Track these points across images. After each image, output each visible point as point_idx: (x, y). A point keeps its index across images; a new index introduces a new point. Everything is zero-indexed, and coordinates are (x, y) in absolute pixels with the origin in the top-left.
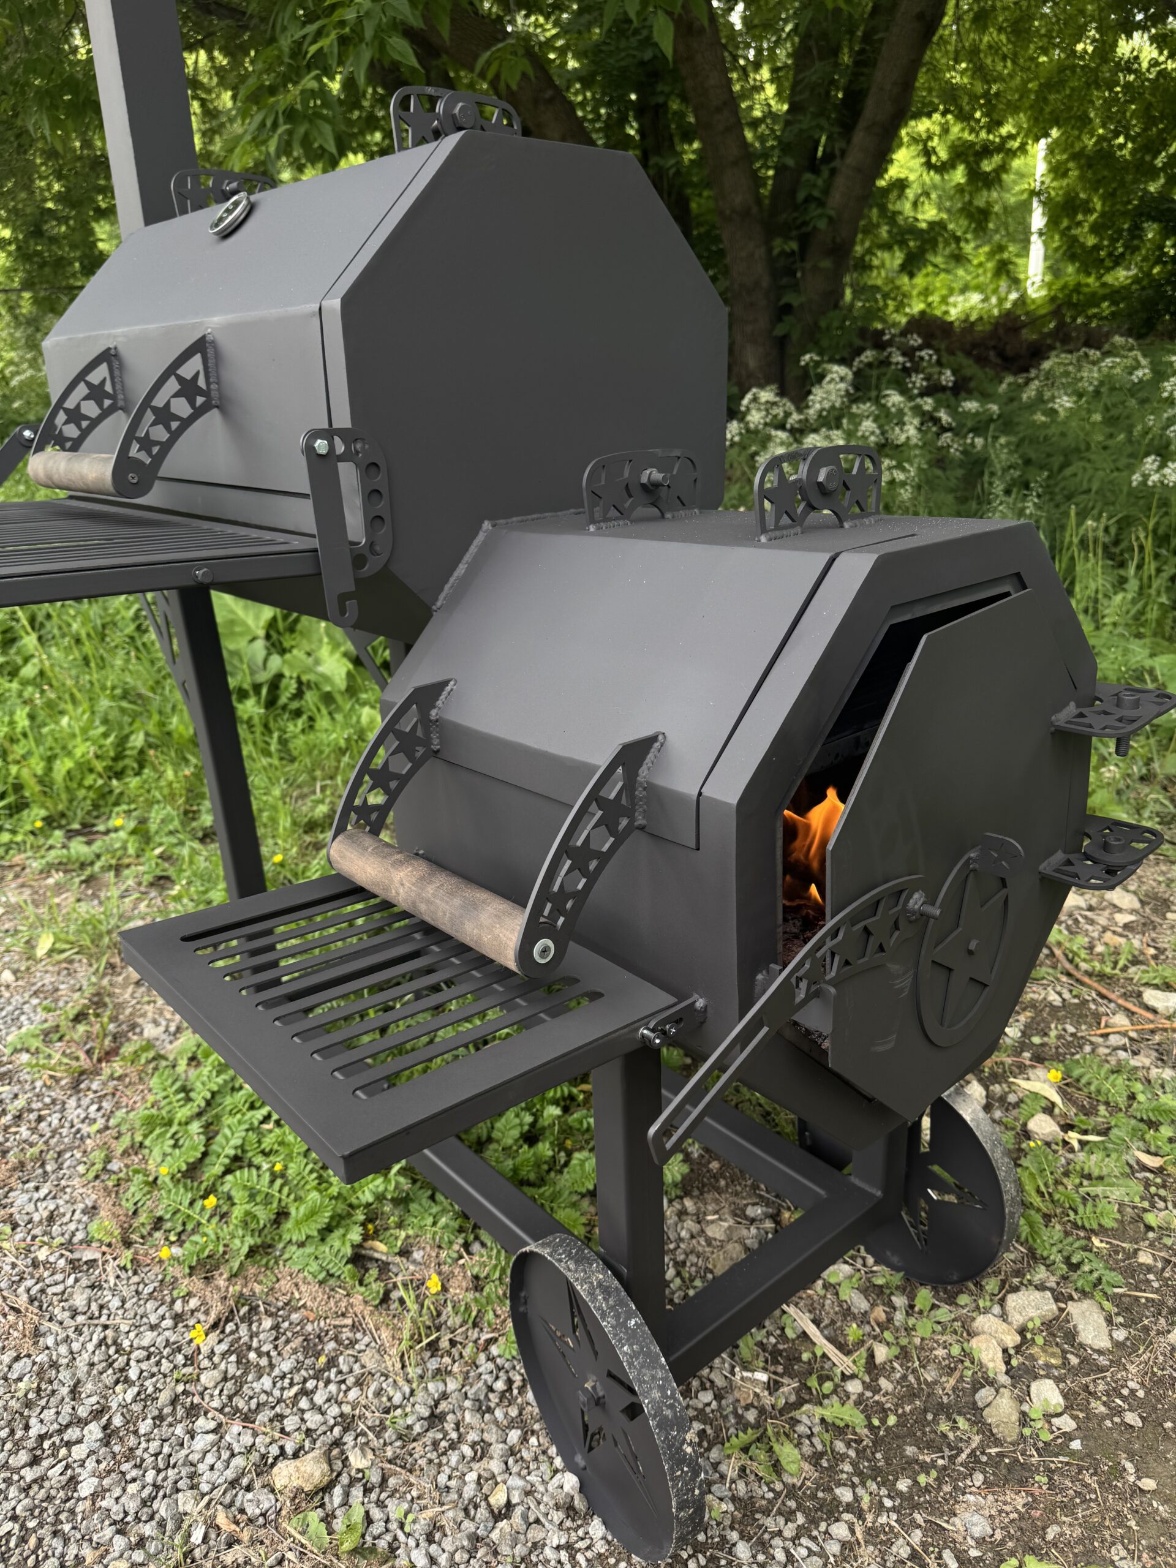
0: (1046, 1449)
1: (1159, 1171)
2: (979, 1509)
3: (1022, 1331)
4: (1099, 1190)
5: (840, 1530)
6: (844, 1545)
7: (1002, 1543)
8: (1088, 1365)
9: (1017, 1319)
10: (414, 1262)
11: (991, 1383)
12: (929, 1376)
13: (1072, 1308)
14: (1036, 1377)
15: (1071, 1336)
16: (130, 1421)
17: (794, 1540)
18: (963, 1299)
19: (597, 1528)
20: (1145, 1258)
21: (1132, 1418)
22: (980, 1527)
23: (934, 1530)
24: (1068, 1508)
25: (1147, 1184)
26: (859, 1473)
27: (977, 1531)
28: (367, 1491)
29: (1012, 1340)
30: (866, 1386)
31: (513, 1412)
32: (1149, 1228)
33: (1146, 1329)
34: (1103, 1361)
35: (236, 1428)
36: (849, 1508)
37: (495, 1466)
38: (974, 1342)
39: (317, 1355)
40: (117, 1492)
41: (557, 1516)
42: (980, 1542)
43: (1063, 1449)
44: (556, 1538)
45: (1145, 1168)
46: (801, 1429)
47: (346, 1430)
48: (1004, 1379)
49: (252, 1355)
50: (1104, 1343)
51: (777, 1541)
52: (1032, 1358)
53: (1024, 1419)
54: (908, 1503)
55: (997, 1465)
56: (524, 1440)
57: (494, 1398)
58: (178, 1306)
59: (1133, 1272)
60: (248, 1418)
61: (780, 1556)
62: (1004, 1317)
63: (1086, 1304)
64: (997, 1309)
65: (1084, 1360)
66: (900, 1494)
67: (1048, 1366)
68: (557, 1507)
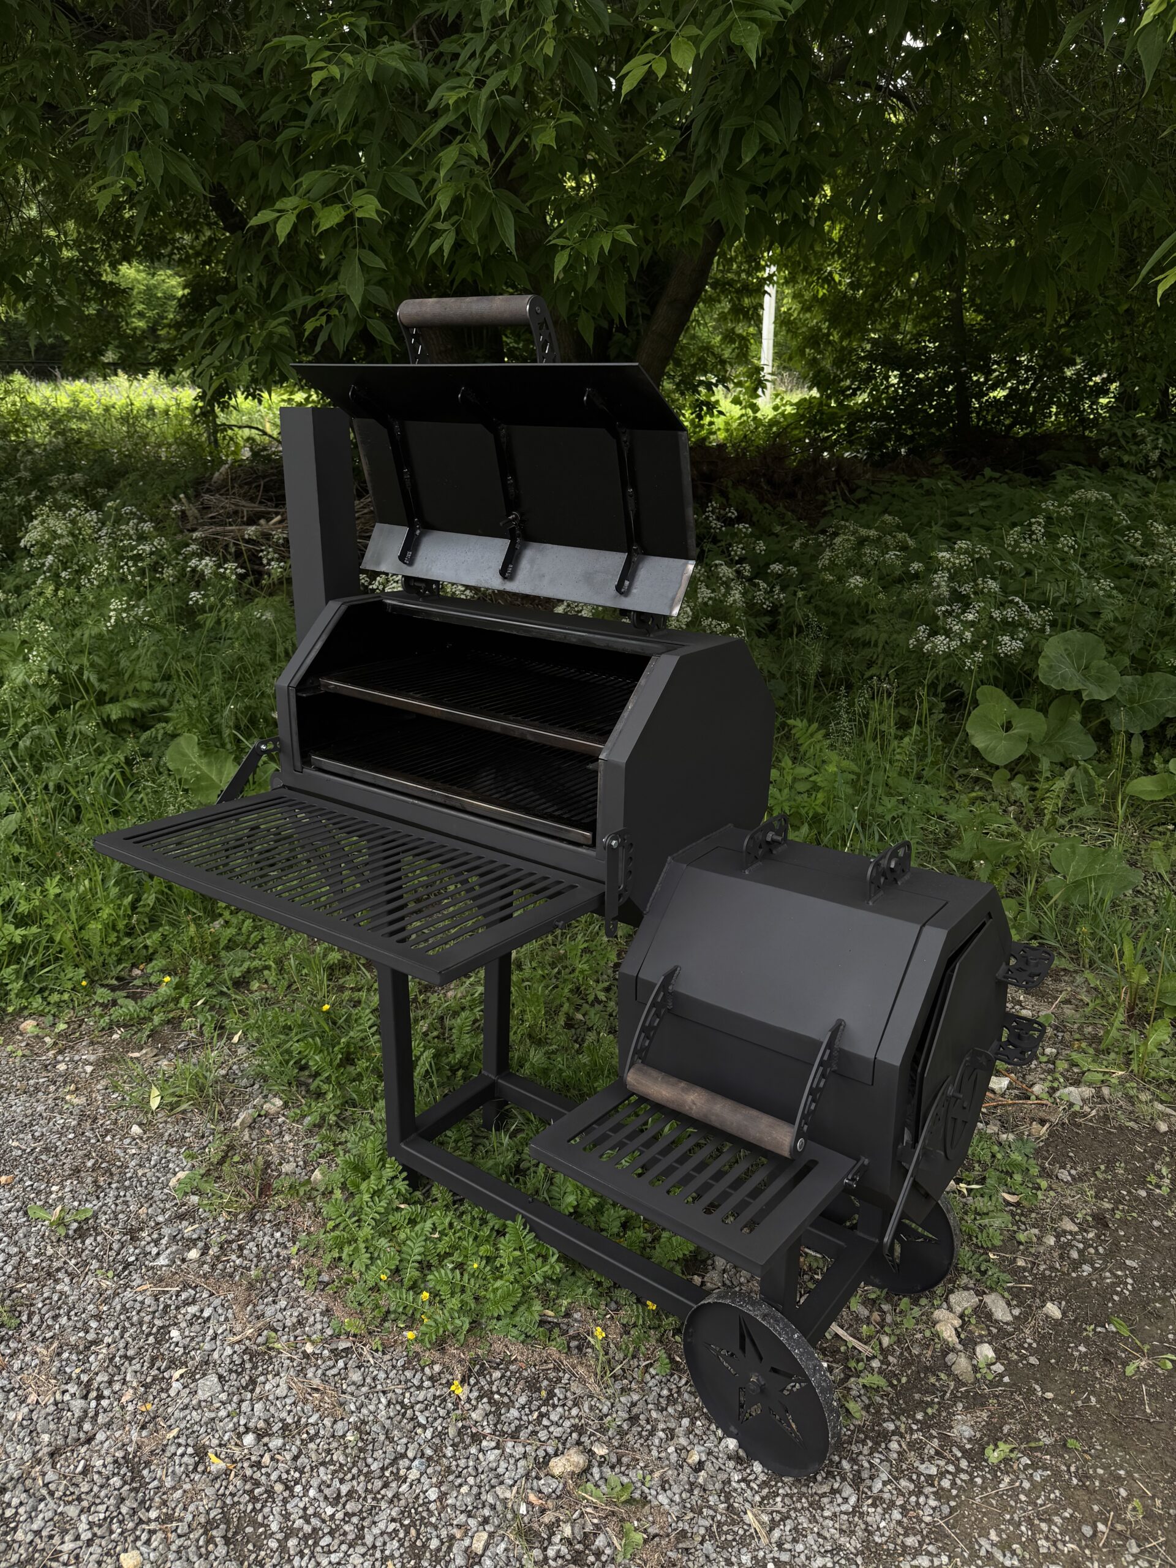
0: (991, 1384)
1: (1018, 1204)
2: (965, 1422)
3: (962, 1316)
4: (986, 1221)
5: (894, 1446)
6: (899, 1453)
7: (981, 1438)
8: (1003, 1333)
9: (958, 1310)
10: (576, 1320)
11: (953, 1350)
12: (916, 1351)
13: (989, 1299)
14: (976, 1344)
15: (989, 1315)
16: (437, 1449)
17: (871, 1454)
18: (923, 1301)
19: (757, 1467)
20: (1021, 1263)
21: (1033, 1360)
22: (968, 1432)
23: (944, 1438)
24: (1011, 1415)
25: (1013, 1215)
26: (894, 1413)
27: (967, 1434)
28: (613, 1467)
29: (957, 1322)
30: (882, 1362)
31: (680, 1408)
32: (1020, 1243)
33: (1030, 1306)
34: (1010, 1329)
35: (510, 1444)
36: (894, 1433)
37: (683, 1441)
38: (938, 1327)
39: (539, 1390)
40: (455, 1494)
41: (731, 1464)
42: (970, 1440)
43: (1000, 1383)
44: (736, 1477)
45: (1008, 1203)
46: (854, 1393)
47: (580, 1435)
48: (959, 1347)
50: (1009, 1318)
51: (861, 1457)
52: (971, 1332)
53: (976, 1369)
54: (925, 1426)
55: (967, 1397)
56: (693, 1423)
57: (663, 1402)
59: (1016, 1272)
60: (514, 1436)
61: (866, 1465)
62: (950, 1309)
63: (993, 1296)
64: (945, 1305)
65: (1000, 1329)
66: (918, 1421)
67: (981, 1336)
68: (729, 1458)
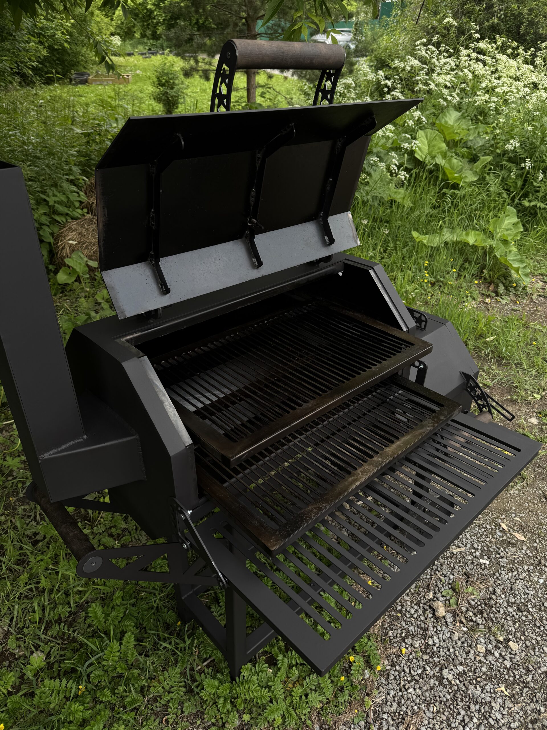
16: (435, 665)
28: (438, 592)
35: (429, 631)
39: (398, 616)
47: (421, 603)
49: (403, 635)
58: (388, 668)
60: (424, 629)
